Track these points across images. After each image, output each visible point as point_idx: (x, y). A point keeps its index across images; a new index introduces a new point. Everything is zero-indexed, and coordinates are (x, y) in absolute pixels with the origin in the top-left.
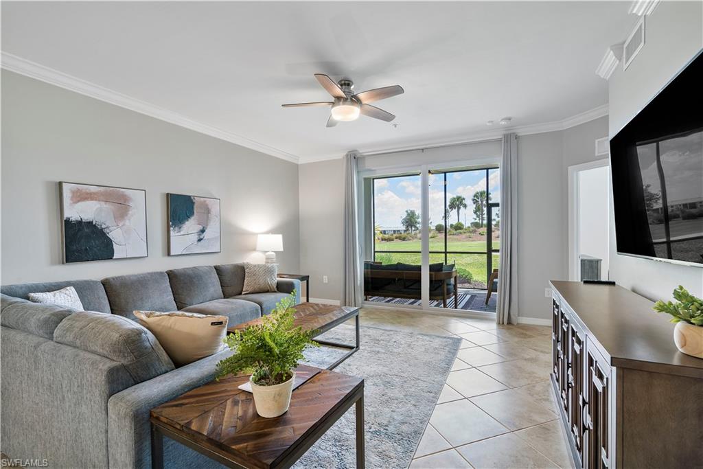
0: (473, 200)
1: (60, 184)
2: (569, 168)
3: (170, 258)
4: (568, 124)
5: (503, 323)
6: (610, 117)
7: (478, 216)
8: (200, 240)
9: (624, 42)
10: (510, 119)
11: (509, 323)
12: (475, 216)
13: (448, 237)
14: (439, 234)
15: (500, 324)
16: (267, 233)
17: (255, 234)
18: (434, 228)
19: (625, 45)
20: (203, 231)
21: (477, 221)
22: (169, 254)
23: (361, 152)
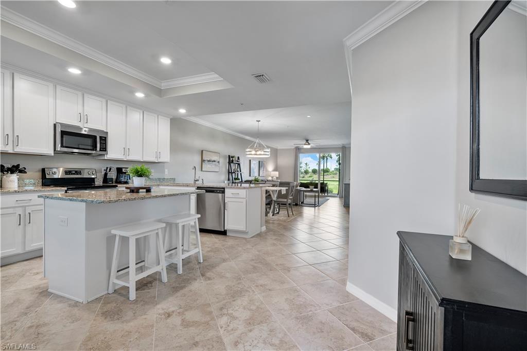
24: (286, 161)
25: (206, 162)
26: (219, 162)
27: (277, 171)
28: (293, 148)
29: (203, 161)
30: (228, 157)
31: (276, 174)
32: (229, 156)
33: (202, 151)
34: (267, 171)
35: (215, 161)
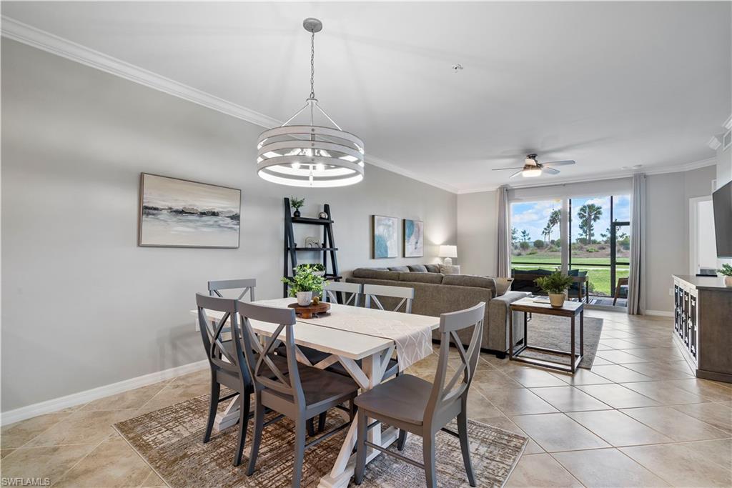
0: (579, 214)
1: (373, 216)
2: (690, 199)
3: (403, 259)
4: (688, 168)
5: (633, 314)
6: (718, 166)
7: (585, 232)
8: (416, 248)
9: (724, 134)
10: (640, 166)
11: (639, 313)
12: (581, 231)
13: (572, 252)
14: (538, 251)
15: (631, 313)
16: (443, 244)
17: (436, 245)
18: (533, 244)
19: (724, 136)
20: (417, 243)
21: (584, 236)
22: (404, 256)
23: (511, 186)
24: (477, 222)
25: (164, 215)
26: (236, 217)
27: (453, 244)
28: (494, 188)
29: (146, 210)
30: (282, 203)
31: (452, 251)
32: (287, 200)
33: (142, 176)
34: (427, 243)
35: (214, 214)
